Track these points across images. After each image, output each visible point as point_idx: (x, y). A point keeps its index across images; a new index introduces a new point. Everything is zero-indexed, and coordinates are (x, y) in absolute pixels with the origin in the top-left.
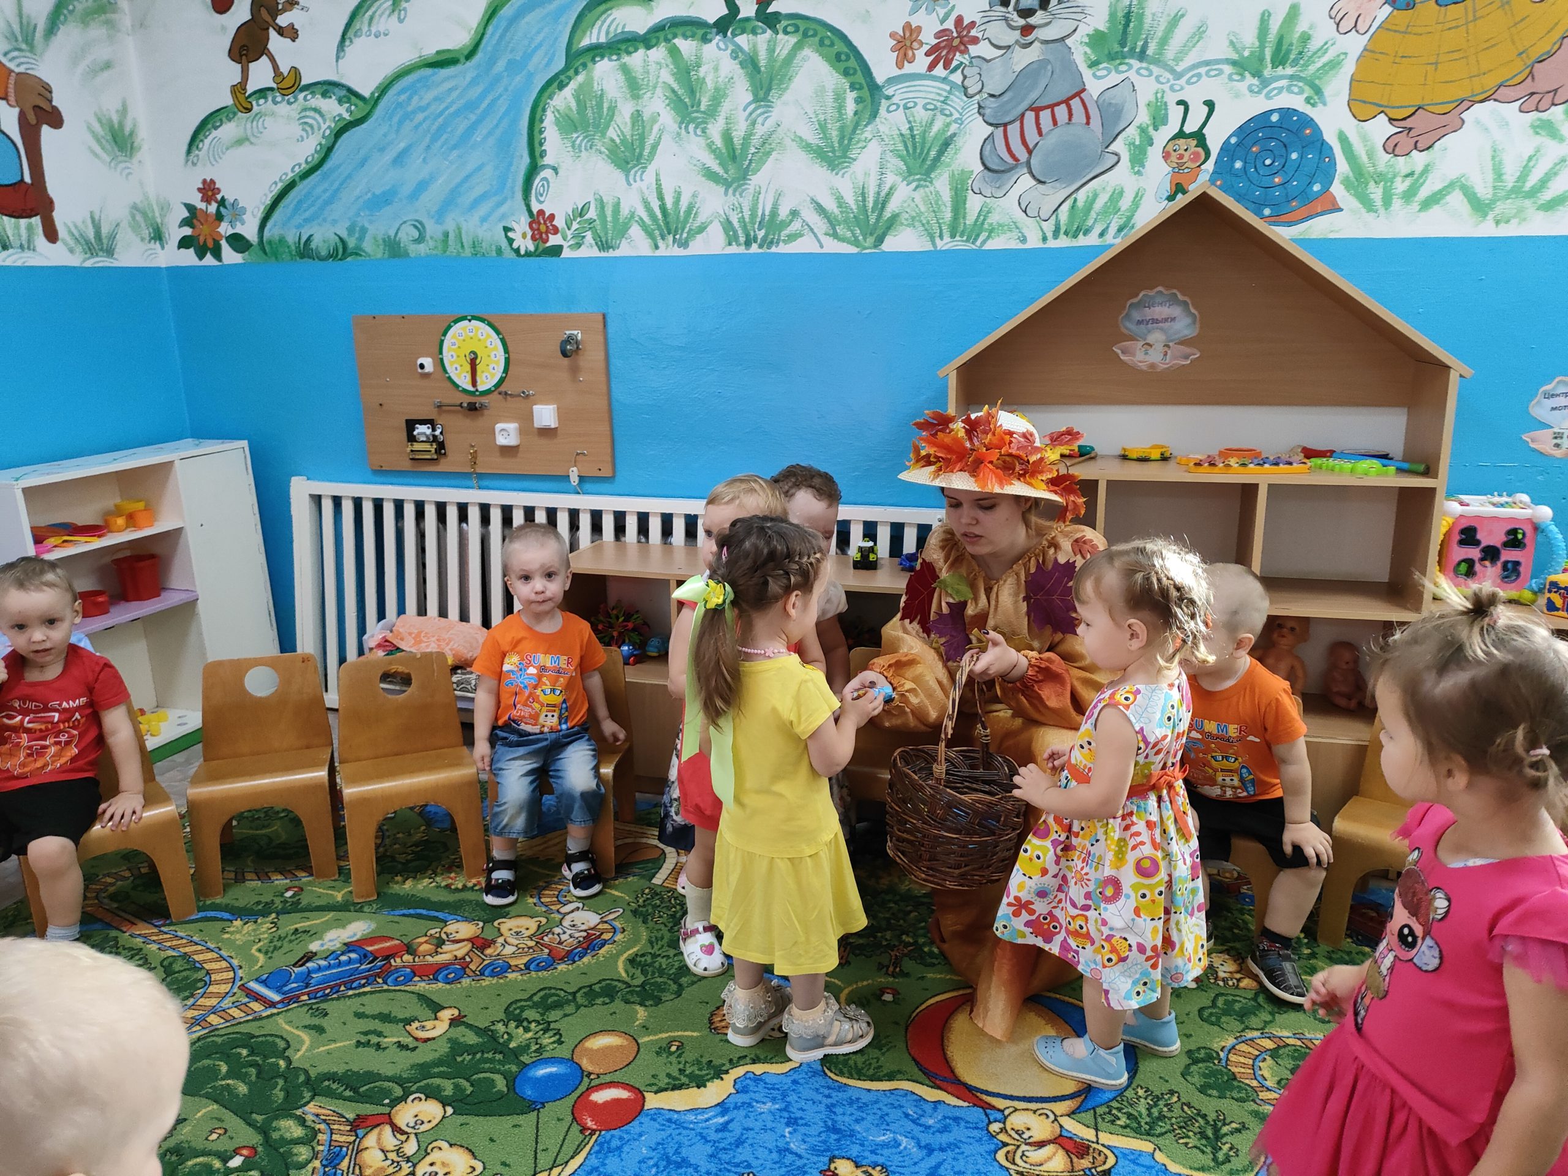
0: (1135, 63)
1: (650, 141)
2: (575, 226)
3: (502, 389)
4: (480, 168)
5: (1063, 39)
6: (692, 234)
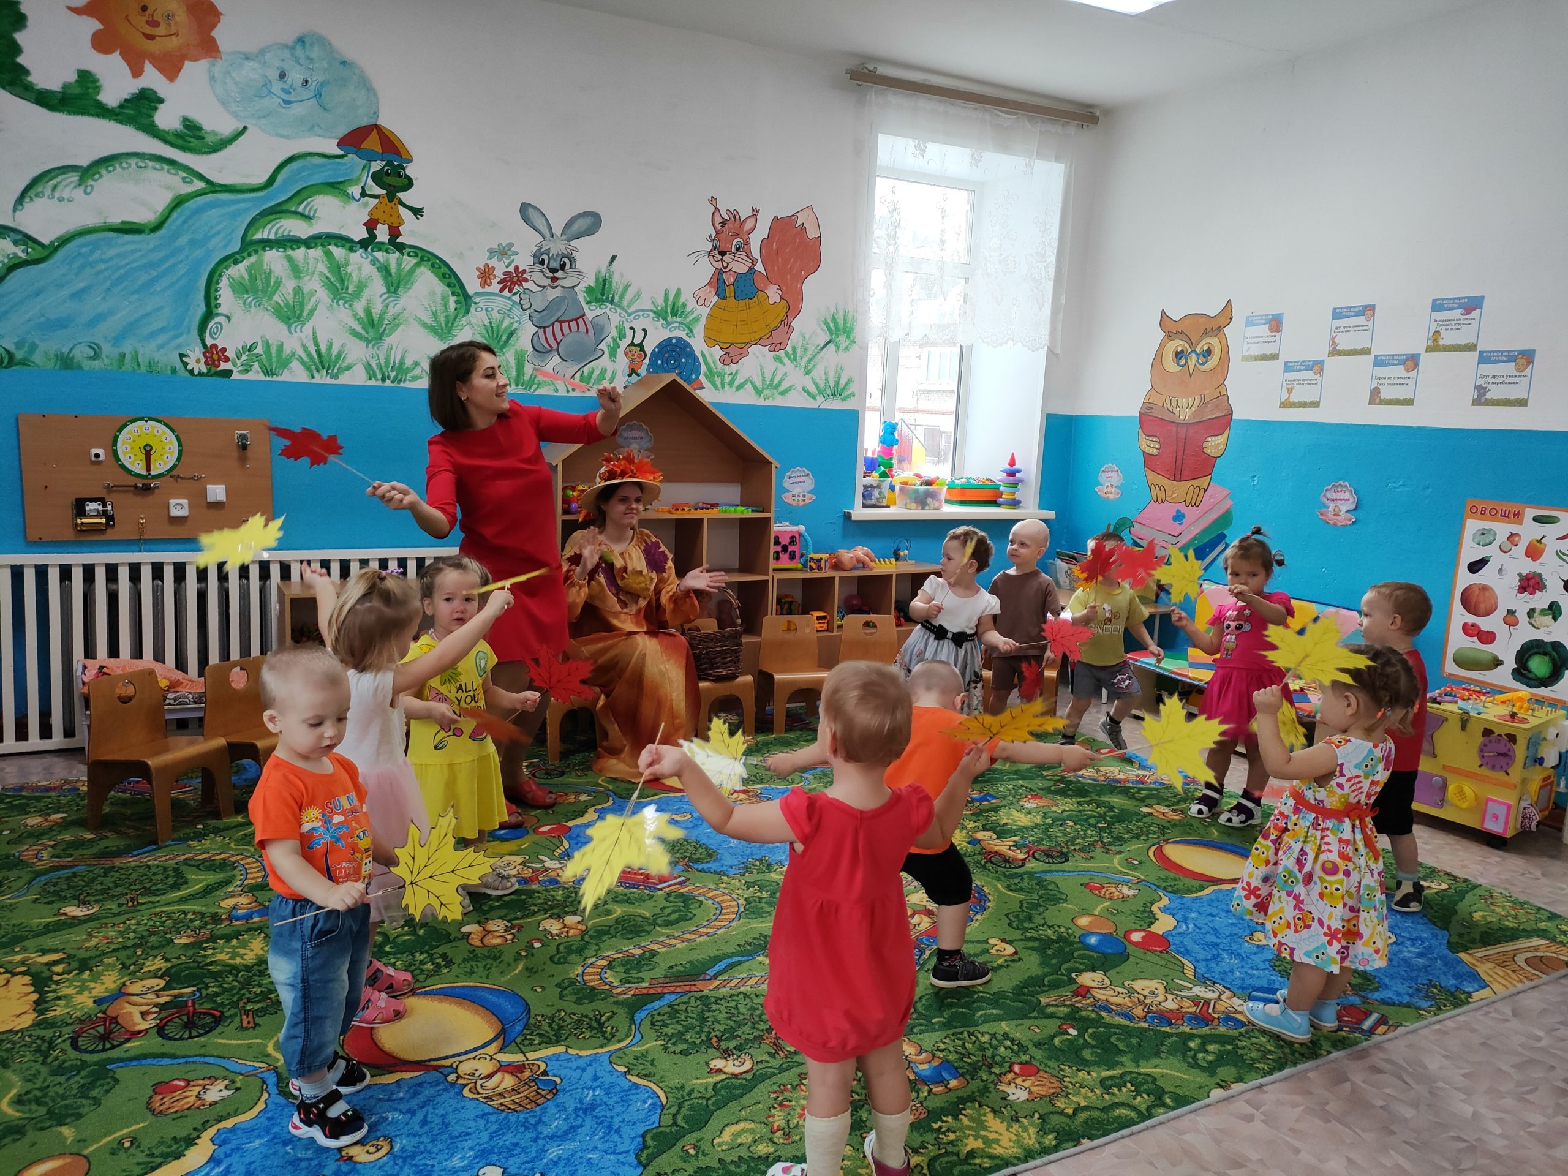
0: (609, 305)
1: (309, 307)
2: (244, 357)
3: (175, 473)
6: (341, 370)
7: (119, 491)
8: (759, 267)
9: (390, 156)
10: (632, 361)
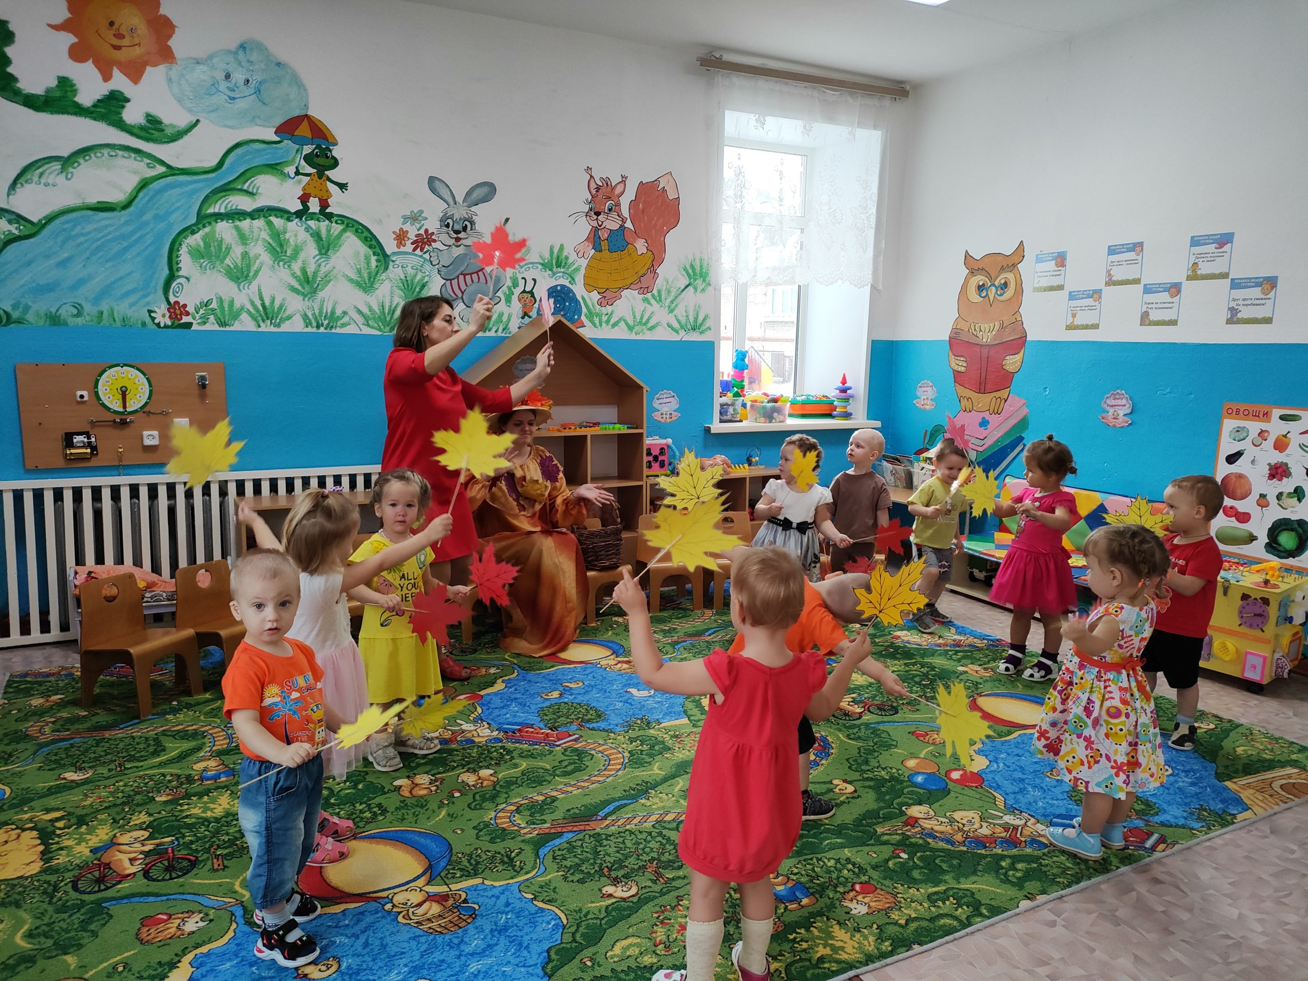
1: (253, 269)
2: (202, 311)
3: (146, 409)
5: (473, 245)
6: (283, 320)
7: (100, 426)
8: (629, 225)
9: (317, 141)
10: (524, 306)
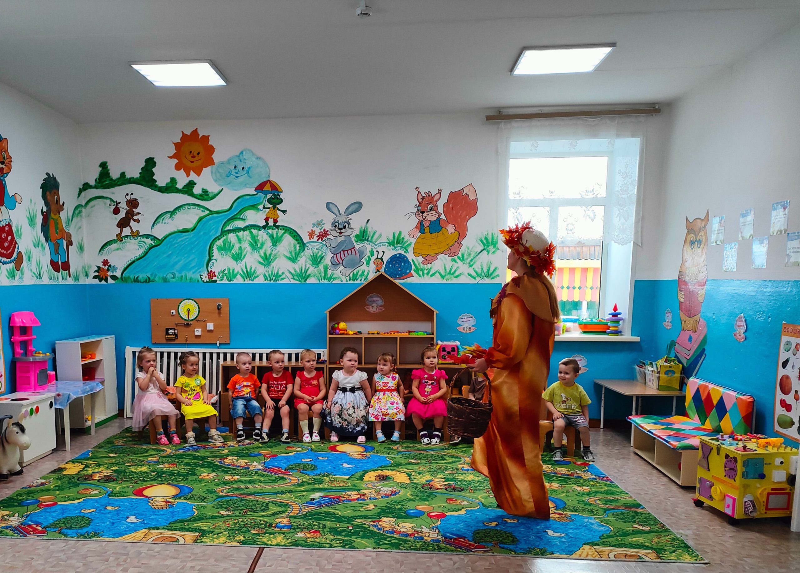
0: (366, 242)
1: (243, 254)
2: (221, 275)
3: (197, 319)
4: (193, 259)
5: (349, 236)
6: (255, 277)
7: (179, 326)
9: (274, 191)
10: (377, 266)
